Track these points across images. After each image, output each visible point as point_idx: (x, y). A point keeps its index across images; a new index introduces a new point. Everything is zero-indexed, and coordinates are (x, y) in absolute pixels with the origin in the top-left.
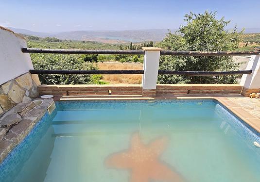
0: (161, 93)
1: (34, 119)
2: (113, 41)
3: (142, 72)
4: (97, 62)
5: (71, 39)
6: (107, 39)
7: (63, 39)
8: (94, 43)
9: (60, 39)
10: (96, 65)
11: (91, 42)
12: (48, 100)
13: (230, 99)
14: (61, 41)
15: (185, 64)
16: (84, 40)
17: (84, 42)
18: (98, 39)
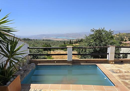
0: (75, 62)
1: (30, 69)
2: (60, 39)
3: (67, 54)
4: (50, 51)
5: (37, 39)
6: (57, 38)
7: (32, 39)
8: (49, 40)
9: (31, 39)
10: (50, 52)
11: (48, 40)
12: (33, 65)
13: (102, 64)
14: (31, 40)
15: (93, 51)
16: (44, 39)
17: (44, 40)
18: (51, 38)
